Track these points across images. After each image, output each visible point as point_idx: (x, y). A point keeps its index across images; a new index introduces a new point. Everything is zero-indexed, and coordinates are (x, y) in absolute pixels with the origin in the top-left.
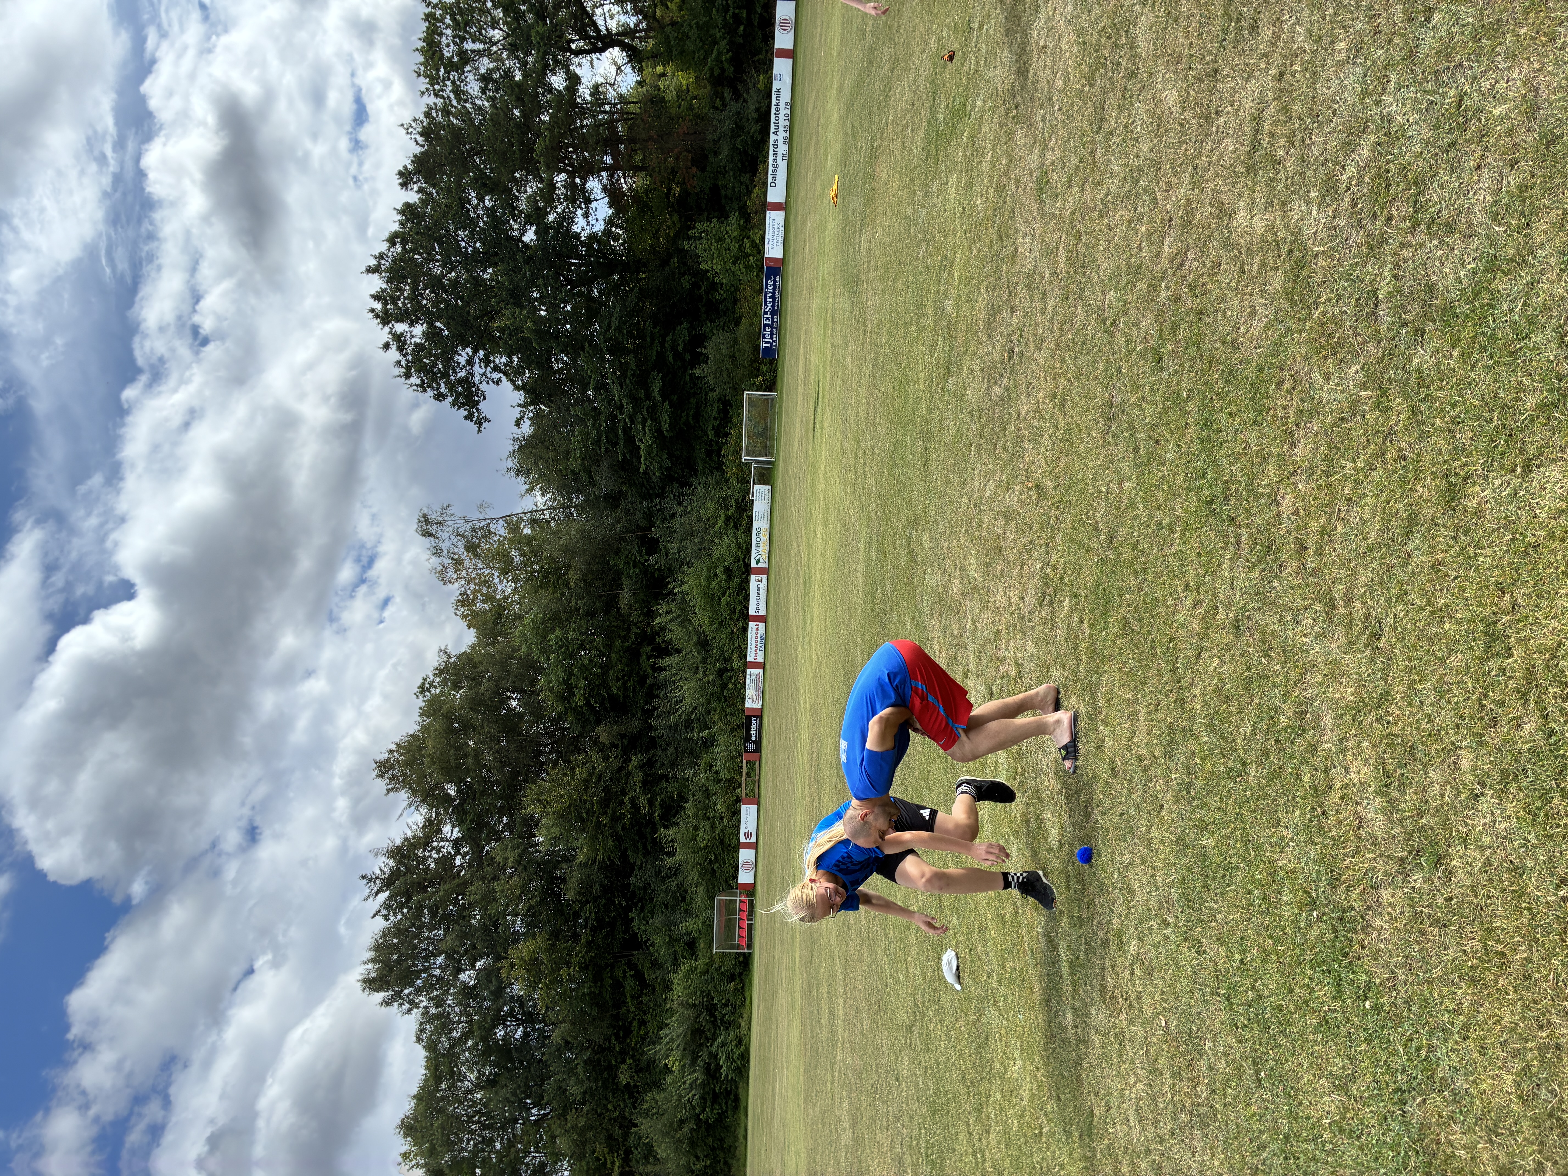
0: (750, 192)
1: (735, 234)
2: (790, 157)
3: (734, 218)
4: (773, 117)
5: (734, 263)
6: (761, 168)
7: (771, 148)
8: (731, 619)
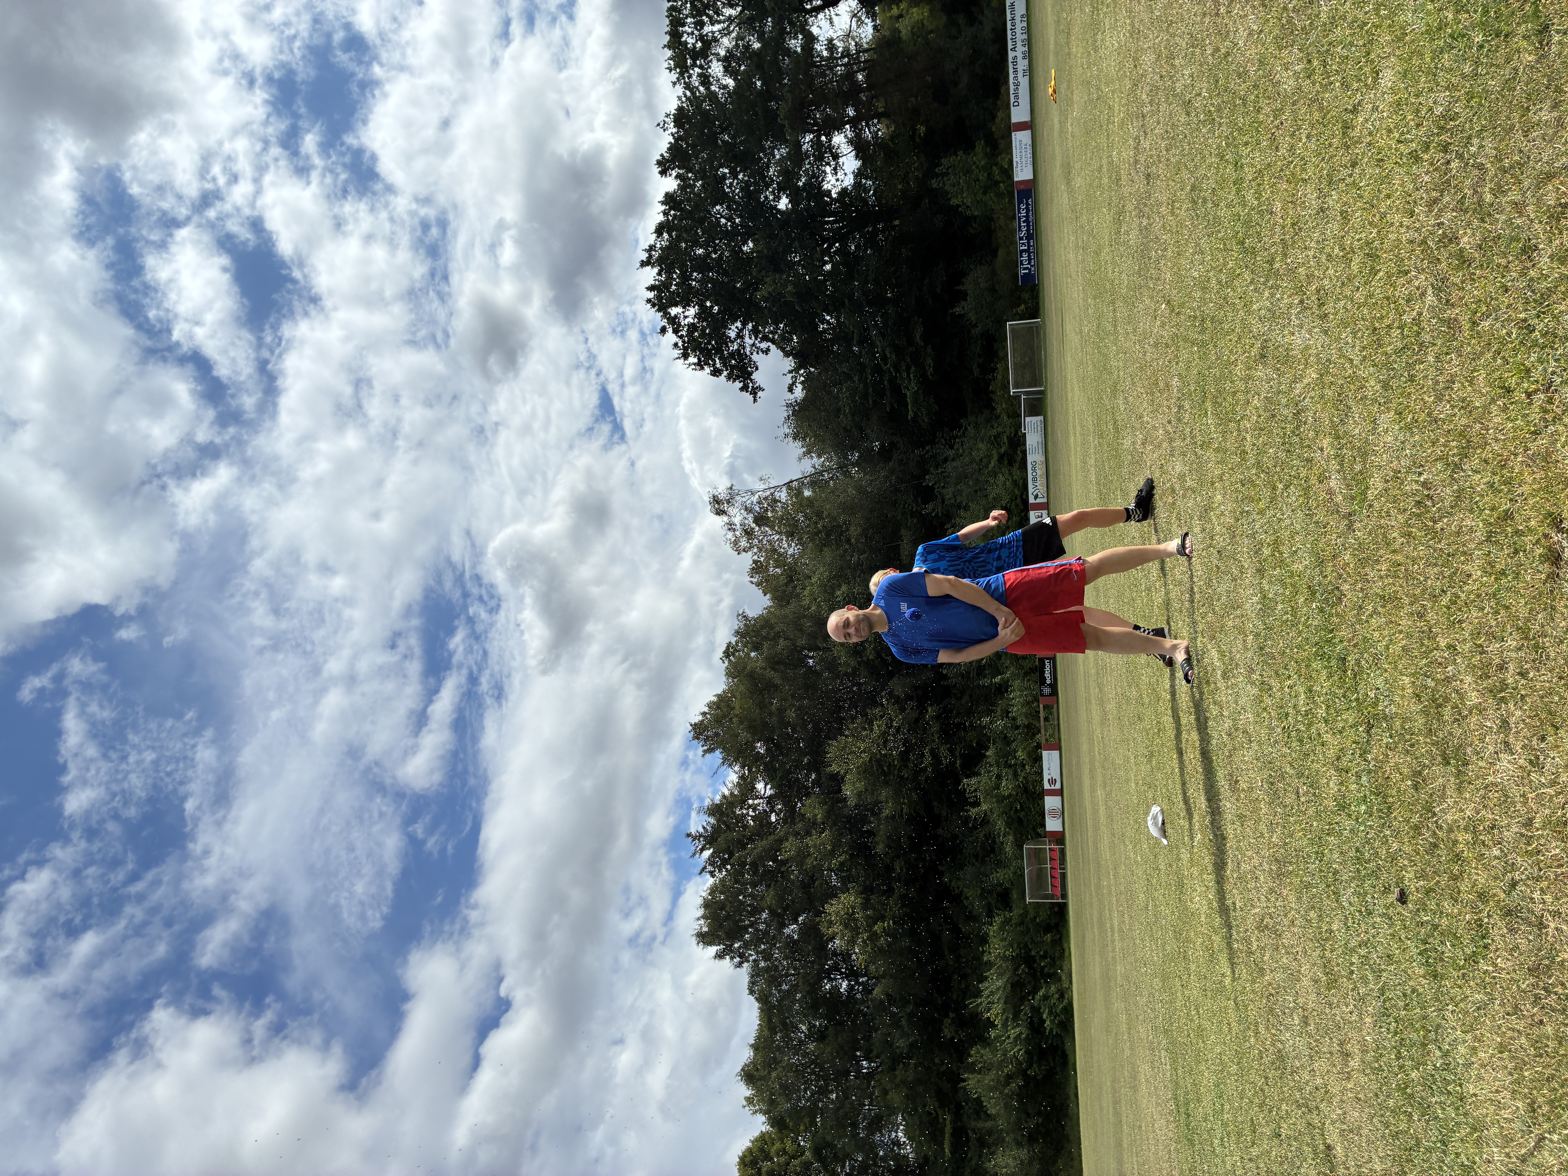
0: (994, 117)
1: (983, 163)
2: (1031, 71)
3: (980, 146)
4: (1009, 32)
5: (985, 193)
6: (1003, 90)
7: (1011, 66)
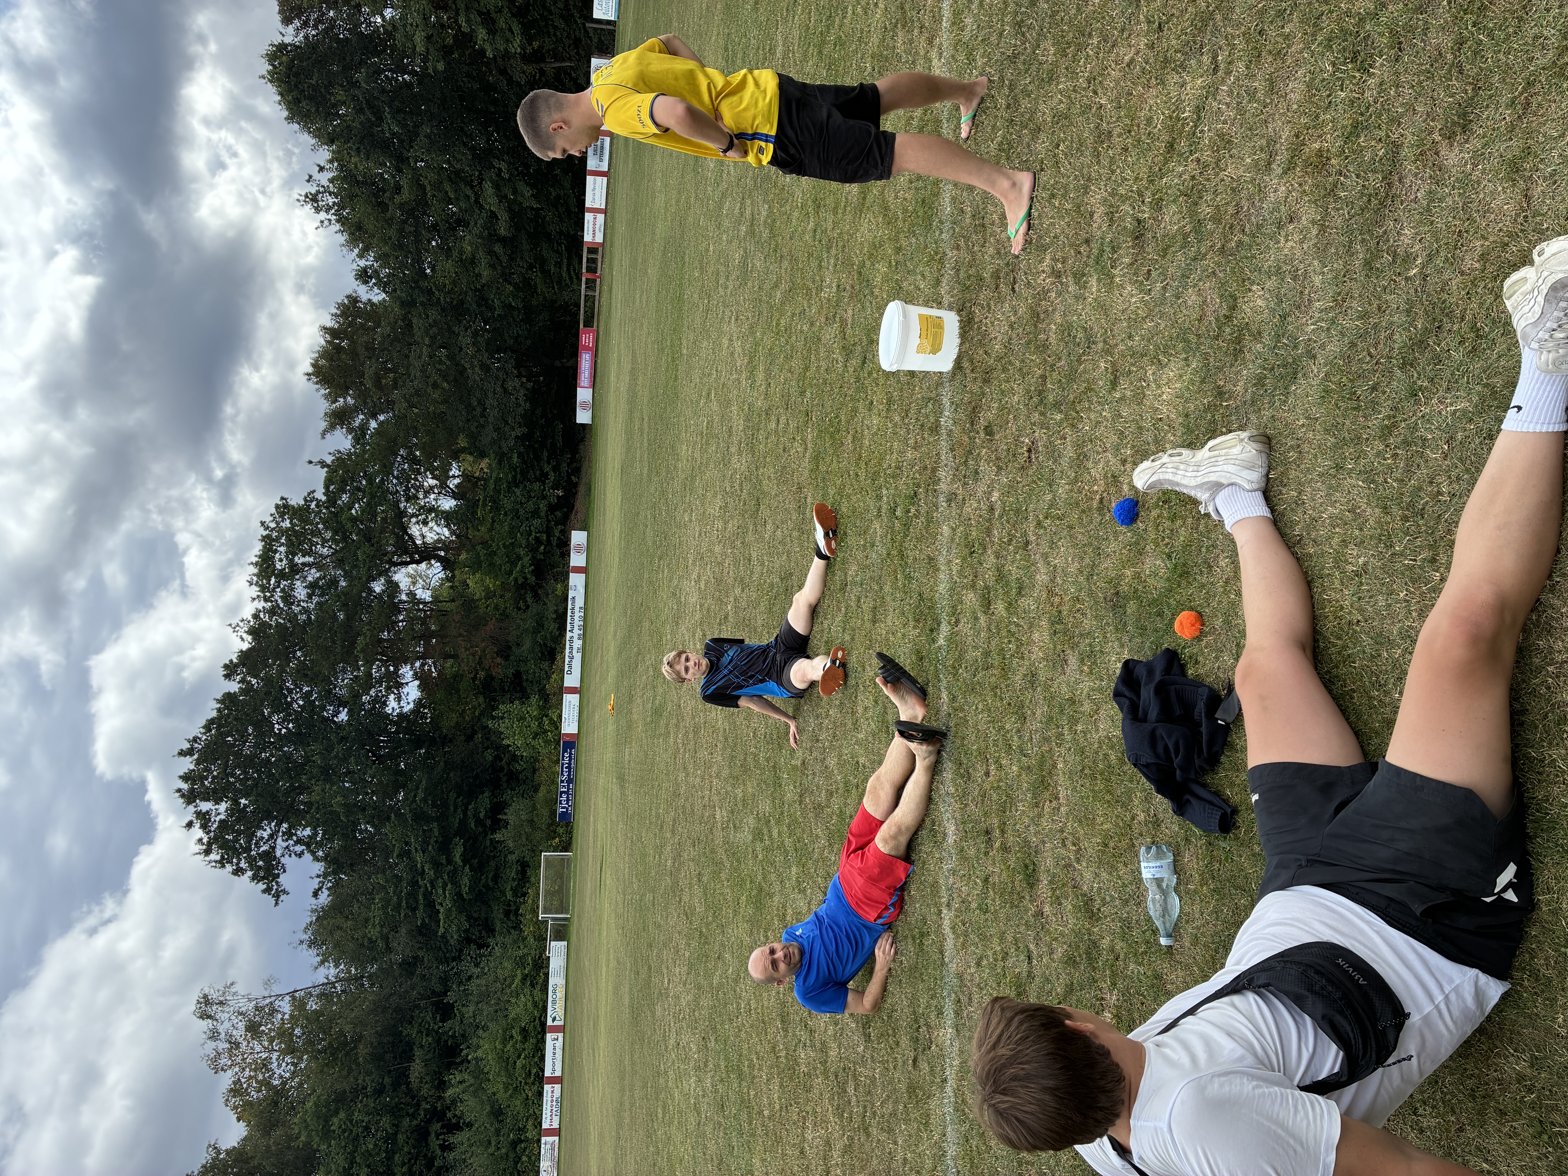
0: (549, 677)
1: (535, 713)
2: (584, 650)
3: (534, 699)
4: (569, 619)
5: (534, 738)
6: (559, 660)
7: (568, 643)
8: (526, 1083)
